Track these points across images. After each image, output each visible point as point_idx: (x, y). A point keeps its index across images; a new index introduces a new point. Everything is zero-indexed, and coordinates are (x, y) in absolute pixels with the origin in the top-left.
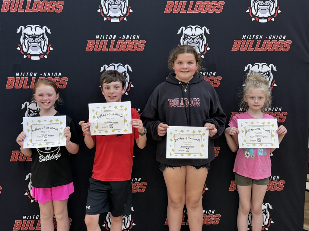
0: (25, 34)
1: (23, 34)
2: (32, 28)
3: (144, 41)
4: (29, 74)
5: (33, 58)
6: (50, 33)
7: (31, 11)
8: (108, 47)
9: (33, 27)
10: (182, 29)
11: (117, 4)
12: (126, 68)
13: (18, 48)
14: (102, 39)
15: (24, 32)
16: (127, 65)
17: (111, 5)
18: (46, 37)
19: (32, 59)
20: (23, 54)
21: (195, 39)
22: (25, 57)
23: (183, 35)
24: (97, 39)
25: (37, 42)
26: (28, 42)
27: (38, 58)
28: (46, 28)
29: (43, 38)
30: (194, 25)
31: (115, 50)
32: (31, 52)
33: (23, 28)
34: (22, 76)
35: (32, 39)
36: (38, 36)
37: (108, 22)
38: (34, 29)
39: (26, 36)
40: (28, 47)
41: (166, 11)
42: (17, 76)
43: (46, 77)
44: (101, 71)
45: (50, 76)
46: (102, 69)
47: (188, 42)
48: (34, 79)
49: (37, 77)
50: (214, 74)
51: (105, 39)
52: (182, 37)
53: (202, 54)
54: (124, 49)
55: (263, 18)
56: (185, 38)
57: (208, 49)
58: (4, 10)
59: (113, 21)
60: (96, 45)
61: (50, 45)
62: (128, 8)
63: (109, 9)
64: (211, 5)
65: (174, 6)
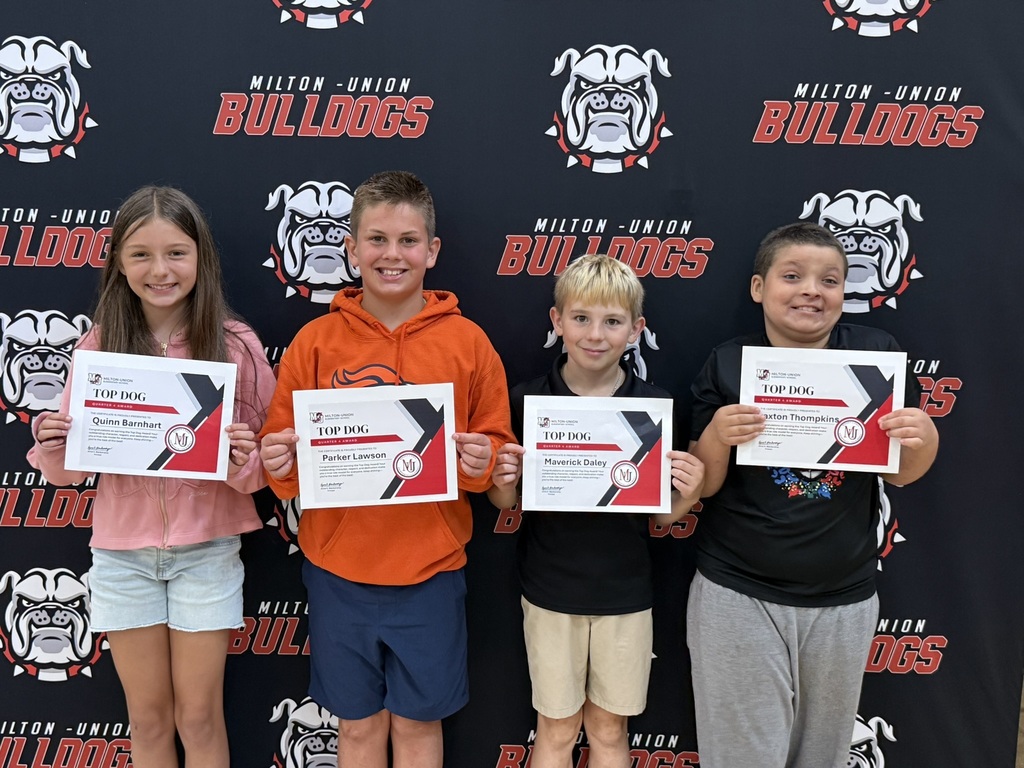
2: (23, 48)
3: (427, 102)
4: (11, 214)
5: (26, 156)
6: (88, 66)
8: (295, 118)
9: (29, 43)
10: (569, 57)
14: (273, 90)
18: (72, 80)
19: (21, 159)
21: (617, 98)
23: (573, 79)
24: (255, 90)
25: (39, 97)
26: (10, 96)
27: (42, 157)
28: (72, 49)
29: (63, 83)
31: (319, 132)
32: (19, 133)
35: (24, 87)
36: (45, 76)
37: (297, 26)
38: (29, 52)
40: (11, 116)
43: (72, 225)
44: (269, 207)
45: (87, 222)
46: (273, 201)
47: (589, 106)
48: (27, 233)
49: (39, 226)
50: (686, 227)
51: (284, 90)
52: (569, 89)
53: (641, 151)
54: (352, 129)
55: (876, 18)
56: (578, 92)
57: (666, 133)
59: (315, 22)
60: (250, 110)
61: (86, 110)
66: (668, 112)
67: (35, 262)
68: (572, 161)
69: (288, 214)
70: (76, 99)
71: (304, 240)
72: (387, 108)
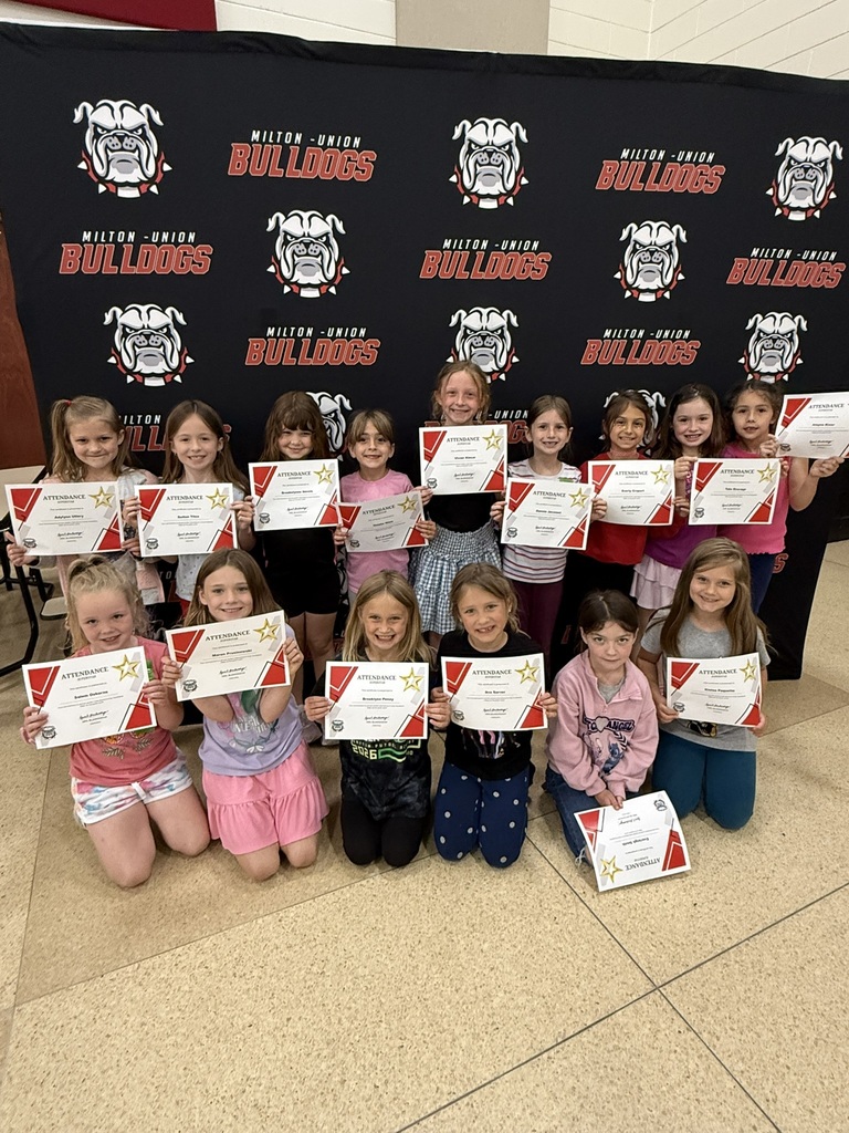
0: (286, 233)
1: (282, 234)
2: (302, 219)
3: (548, 256)
4: (296, 332)
5: (305, 293)
6: (344, 232)
7: (300, 174)
8: (469, 268)
9: (306, 215)
10: (631, 229)
11: (494, 163)
12: (506, 317)
13: (272, 269)
14: (457, 249)
15: (283, 227)
16: (507, 311)
17: (481, 165)
18: (333, 242)
19: (302, 295)
20: (282, 282)
22: (287, 289)
23: (632, 243)
24: (446, 249)
25: (312, 253)
26: (294, 252)
27: (315, 294)
28: (333, 220)
29: (327, 244)
30: (655, 221)
31: (483, 276)
32: (300, 277)
33: (282, 217)
34: (281, 336)
35: (302, 247)
36: (316, 239)
37: (473, 206)
38: (306, 222)
39: (289, 237)
40: (294, 266)
41: (601, 185)
42: (270, 336)
43: (333, 338)
44: (451, 325)
45: (343, 336)
46: (454, 320)
47: (640, 260)
48: (306, 343)
49: (314, 339)
50: (687, 334)
51: (464, 249)
52: (629, 249)
53: (666, 288)
54: (503, 274)
55: (798, 209)
56: (634, 251)
57: (681, 277)
58: (235, 169)
59: (484, 204)
60: (443, 262)
61: (342, 262)
62: (517, 174)
63: (476, 176)
64: (697, 173)
65: (619, 173)
66: (683, 265)
67: (312, 362)
68: (628, 294)
69: (462, 329)
70: (336, 255)
71: (472, 345)
72: (524, 261)
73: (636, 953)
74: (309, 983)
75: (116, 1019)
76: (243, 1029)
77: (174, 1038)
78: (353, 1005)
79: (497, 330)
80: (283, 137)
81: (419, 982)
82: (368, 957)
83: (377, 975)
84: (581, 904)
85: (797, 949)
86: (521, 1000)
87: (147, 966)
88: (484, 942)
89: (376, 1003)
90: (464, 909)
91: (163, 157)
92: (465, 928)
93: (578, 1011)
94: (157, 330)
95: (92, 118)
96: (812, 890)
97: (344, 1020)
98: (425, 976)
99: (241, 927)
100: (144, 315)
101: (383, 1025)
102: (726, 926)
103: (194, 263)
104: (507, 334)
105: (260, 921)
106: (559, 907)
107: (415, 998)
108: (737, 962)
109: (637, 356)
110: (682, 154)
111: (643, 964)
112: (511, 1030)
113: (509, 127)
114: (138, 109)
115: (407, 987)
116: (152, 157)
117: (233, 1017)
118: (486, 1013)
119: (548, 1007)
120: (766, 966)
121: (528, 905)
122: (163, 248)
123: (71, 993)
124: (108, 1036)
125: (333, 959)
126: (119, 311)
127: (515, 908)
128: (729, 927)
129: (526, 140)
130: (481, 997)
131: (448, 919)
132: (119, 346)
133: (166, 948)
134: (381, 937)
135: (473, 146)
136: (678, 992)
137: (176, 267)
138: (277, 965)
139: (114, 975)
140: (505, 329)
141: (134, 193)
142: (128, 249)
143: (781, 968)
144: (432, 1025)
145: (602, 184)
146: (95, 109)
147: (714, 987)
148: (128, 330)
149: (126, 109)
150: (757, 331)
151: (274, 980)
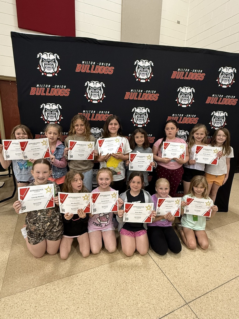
0: (90, 86)
1: (89, 87)
3: (158, 95)
4: (91, 112)
6: (105, 87)
7: (94, 72)
8: (137, 97)
9: (95, 82)
10: (180, 88)
11: (145, 71)
12: (147, 110)
13: (85, 95)
14: (134, 92)
15: (89, 85)
16: (147, 108)
17: (141, 71)
18: (102, 89)
19: (93, 102)
20: (88, 99)
21: (187, 95)
22: (89, 101)
23: (180, 92)
24: (131, 92)
25: (96, 92)
26: (91, 91)
27: (96, 102)
28: (102, 84)
30: (187, 87)
31: (141, 99)
32: (93, 98)
34: (87, 113)
36: (97, 88)
37: (139, 81)
38: (95, 84)
39: (90, 88)
40: (91, 95)
42: (84, 113)
43: (101, 114)
45: (103, 113)
46: (133, 110)
47: (182, 96)
48: (93, 115)
49: (95, 114)
50: (195, 116)
52: (180, 93)
53: (189, 104)
54: (146, 99)
55: (225, 85)
57: (193, 101)
58: (77, 70)
59: (142, 81)
60: (130, 95)
61: (104, 94)
62: (151, 74)
63: (140, 74)
64: (198, 75)
65: (177, 74)
66: (194, 98)
67: (94, 120)
68: (179, 105)
69: (135, 112)
70: (102, 92)
71: (137, 117)
72: (152, 96)
73: (181, 292)
74: (85, 296)
75: (28, 305)
76: (65, 310)
77: (44, 311)
78: (97, 304)
79: (144, 113)
80: (90, 63)
81: (117, 298)
82: (102, 289)
83: (105, 295)
84: (165, 276)
85: (229, 294)
86: (147, 305)
87: (38, 288)
88: (136, 286)
89: (104, 304)
90: (131, 276)
91: (59, 67)
92: (131, 282)
93: (164, 310)
94: (54, 110)
95: (42, 57)
96: (232, 275)
97: (94, 309)
98: (119, 296)
99: (66, 278)
100: (51, 106)
101: (106, 311)
102: (207, 285)
103: (65, 93)
104: (147, 114)
105: (71, 276)
106: (158, 277)
107: (115, 303)
108: (211, 297)
109: (181, 121)
110: (194, 70)
111: (183, 295)
112: (144, 315)
113: (149, 62)
114: (54, 55)
115: (113, 299)
116: (56, 67)
117: (62, 306)
118: (136, 309)
119: (155, 308)
120: (219, 298)
121: (149, 275)
122: (57, 89)
123: (16, 295)
124: (25, 310)
125: (92, 289)
126: (44, 105)
127: (145, 276)
128: (208, 285)
129: (153, 66)
130: (135, 304)
131: (126, 279)
132: (44, 114)
133: (44, 283)
134: (106, 283)
135: (139, 66)
136: (193, 305)
137: (60, 94)
138: (76, 290)
139: (29, 291)
140: (146, 113)
141: (51, 75)
142: (48, 89)
143: (223, 299)
144: (120, 312)
145: (173, 77)
146: (43, 54)
147: (204, 304)
148: (46, 110)
149: (50, 55)
150: (214, 116)
151: (74, 295)
